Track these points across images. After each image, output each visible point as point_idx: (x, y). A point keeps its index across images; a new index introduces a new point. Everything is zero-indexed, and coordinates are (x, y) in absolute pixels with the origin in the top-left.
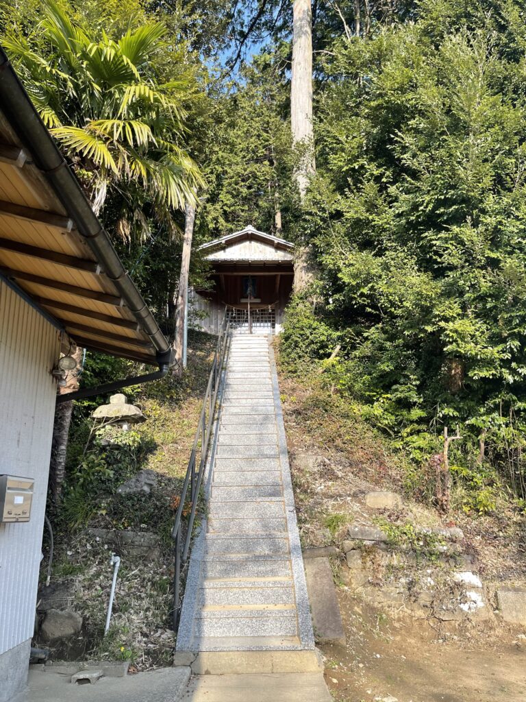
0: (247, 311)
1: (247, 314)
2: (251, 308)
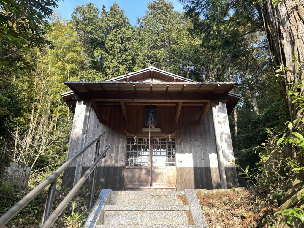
0: (148, 140)
1: (148, 143)
2: (151, 137)
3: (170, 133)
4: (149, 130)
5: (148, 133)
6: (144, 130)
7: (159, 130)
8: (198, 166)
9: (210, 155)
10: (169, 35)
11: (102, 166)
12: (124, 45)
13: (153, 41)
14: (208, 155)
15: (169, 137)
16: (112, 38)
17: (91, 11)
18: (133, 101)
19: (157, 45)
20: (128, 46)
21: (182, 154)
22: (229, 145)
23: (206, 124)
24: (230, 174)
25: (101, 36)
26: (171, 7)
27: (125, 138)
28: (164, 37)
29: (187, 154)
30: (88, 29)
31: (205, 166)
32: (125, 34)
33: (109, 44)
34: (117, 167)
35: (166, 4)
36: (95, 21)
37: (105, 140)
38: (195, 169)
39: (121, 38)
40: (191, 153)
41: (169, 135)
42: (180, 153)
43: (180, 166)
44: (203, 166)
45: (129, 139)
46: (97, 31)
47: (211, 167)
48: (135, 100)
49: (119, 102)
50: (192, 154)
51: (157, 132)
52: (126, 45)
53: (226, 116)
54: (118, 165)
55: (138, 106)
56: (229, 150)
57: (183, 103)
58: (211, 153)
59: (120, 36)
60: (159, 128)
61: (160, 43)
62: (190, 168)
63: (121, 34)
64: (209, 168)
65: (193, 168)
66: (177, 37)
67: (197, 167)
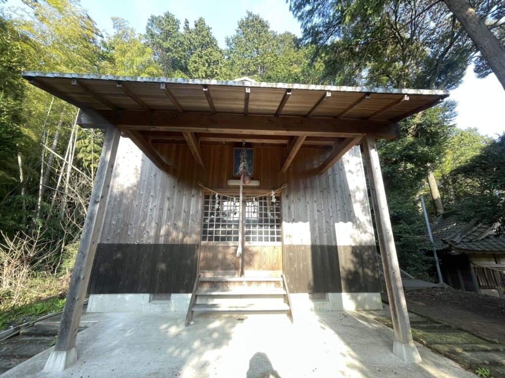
3: (274, 189)
4: (240, 183)
5: (238, 187)
6: (232, 183)
7: (255, 183)
8: (318, 243)
9: (336, 224)
10: (264, 58)
11: (160, 243)
12: (211, 69)
13: (244, 66)
14: (334, 226)
15: (272, 195)
16: (196, 60)
17: (169, 22)
18: (207, 130)
19: (249, 70)
20: (215, 70)
21: (292, 223)
22: (364, 208)
23: (330, 175)
24: (367, 256)
25: (181, 55)
26: (266, 26)
27: (200, 194)
28: (257, 60)
29: (300, 223)
30: (166, 45)
31: (328, 243)
32: (212, 56)
33: (192, 67)
34: (186, 245)
35: (260, 21)
36: (174, 35)
37: (166, 198)
38: (314, 248)
39: (207, 60)
40: (307, 221)
41: (272, 192)
42: (289, 222)
43: (289, 244)
44: (325, 243)
45: (207, 197)
46: (176, 48)
47: (339, 244)
48: (213, 130)
49: (180, 134)
50: (308, 223)
51: (253, 187)
52: (213, 69)
53: (360, 163)
54: (188, 240)
55: (222, 142)
56: (366, 216)
57: (308, 138)
58: (338, 222)
59: (206, 58)
60: (256, 180)
61: (252, 68)
62: (305, 246)
63: (207, 55)
64: (336, 247)
65: (309, 247)
66: (273, 62)
67: (316, 246)
